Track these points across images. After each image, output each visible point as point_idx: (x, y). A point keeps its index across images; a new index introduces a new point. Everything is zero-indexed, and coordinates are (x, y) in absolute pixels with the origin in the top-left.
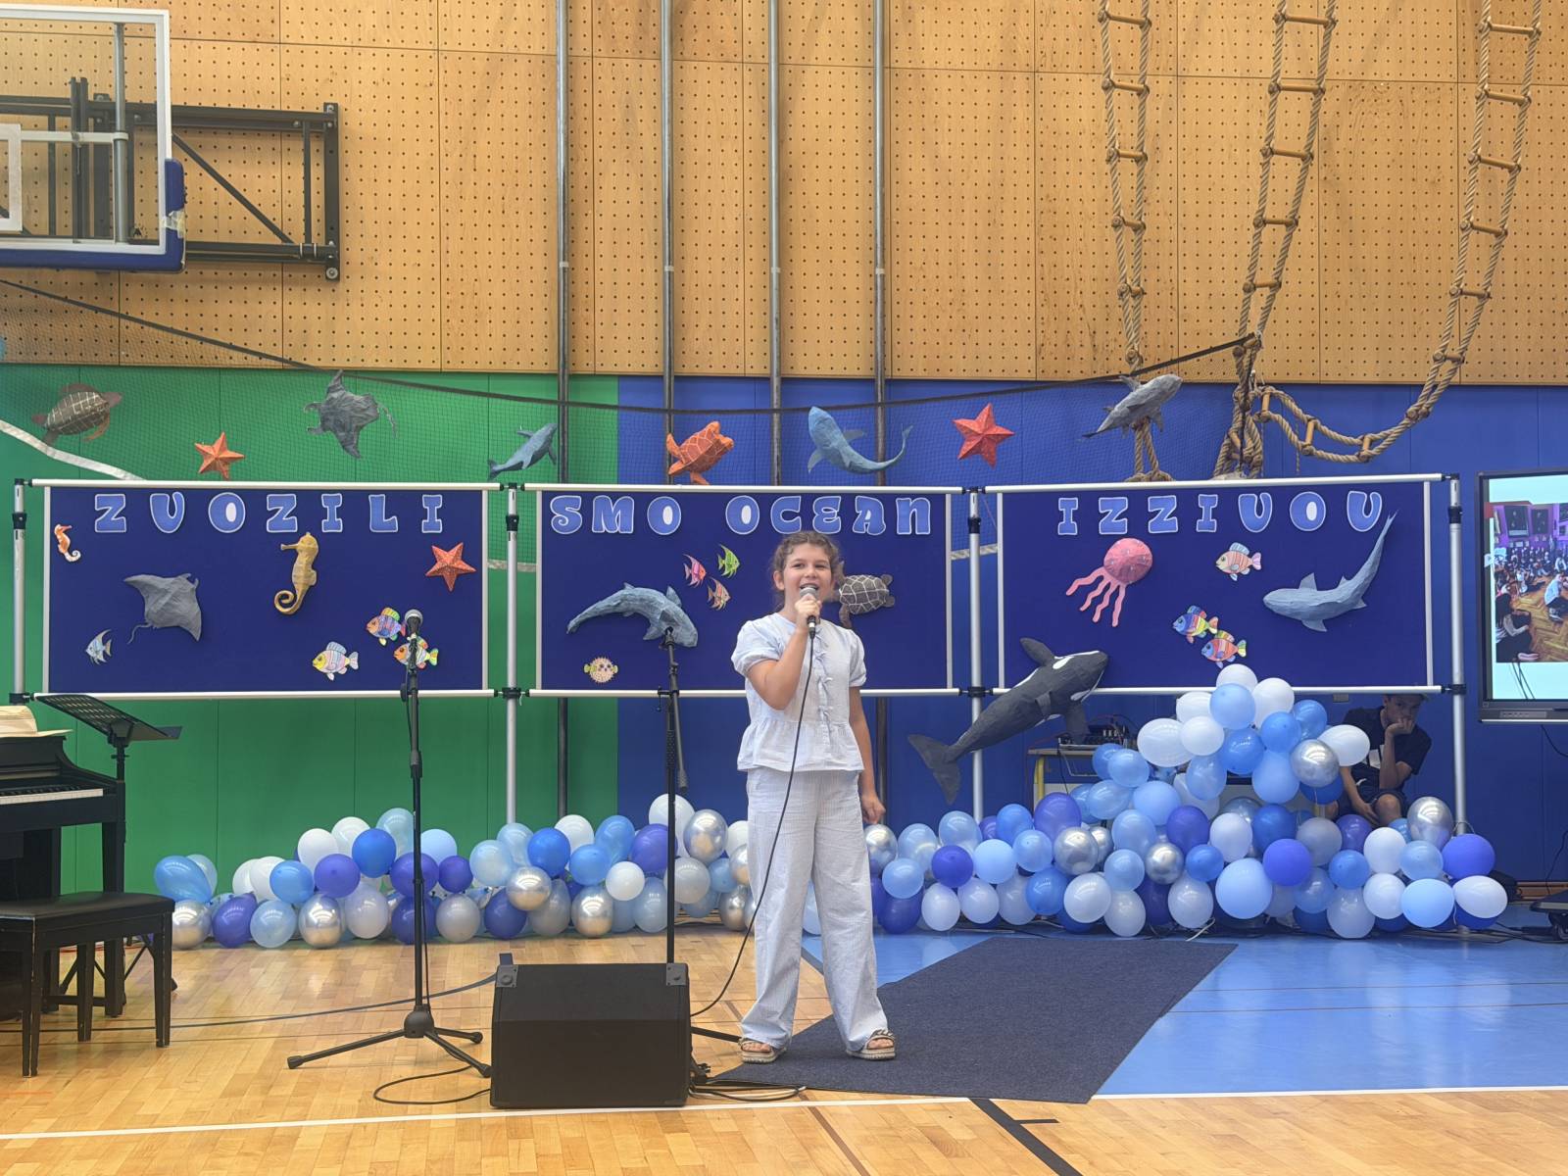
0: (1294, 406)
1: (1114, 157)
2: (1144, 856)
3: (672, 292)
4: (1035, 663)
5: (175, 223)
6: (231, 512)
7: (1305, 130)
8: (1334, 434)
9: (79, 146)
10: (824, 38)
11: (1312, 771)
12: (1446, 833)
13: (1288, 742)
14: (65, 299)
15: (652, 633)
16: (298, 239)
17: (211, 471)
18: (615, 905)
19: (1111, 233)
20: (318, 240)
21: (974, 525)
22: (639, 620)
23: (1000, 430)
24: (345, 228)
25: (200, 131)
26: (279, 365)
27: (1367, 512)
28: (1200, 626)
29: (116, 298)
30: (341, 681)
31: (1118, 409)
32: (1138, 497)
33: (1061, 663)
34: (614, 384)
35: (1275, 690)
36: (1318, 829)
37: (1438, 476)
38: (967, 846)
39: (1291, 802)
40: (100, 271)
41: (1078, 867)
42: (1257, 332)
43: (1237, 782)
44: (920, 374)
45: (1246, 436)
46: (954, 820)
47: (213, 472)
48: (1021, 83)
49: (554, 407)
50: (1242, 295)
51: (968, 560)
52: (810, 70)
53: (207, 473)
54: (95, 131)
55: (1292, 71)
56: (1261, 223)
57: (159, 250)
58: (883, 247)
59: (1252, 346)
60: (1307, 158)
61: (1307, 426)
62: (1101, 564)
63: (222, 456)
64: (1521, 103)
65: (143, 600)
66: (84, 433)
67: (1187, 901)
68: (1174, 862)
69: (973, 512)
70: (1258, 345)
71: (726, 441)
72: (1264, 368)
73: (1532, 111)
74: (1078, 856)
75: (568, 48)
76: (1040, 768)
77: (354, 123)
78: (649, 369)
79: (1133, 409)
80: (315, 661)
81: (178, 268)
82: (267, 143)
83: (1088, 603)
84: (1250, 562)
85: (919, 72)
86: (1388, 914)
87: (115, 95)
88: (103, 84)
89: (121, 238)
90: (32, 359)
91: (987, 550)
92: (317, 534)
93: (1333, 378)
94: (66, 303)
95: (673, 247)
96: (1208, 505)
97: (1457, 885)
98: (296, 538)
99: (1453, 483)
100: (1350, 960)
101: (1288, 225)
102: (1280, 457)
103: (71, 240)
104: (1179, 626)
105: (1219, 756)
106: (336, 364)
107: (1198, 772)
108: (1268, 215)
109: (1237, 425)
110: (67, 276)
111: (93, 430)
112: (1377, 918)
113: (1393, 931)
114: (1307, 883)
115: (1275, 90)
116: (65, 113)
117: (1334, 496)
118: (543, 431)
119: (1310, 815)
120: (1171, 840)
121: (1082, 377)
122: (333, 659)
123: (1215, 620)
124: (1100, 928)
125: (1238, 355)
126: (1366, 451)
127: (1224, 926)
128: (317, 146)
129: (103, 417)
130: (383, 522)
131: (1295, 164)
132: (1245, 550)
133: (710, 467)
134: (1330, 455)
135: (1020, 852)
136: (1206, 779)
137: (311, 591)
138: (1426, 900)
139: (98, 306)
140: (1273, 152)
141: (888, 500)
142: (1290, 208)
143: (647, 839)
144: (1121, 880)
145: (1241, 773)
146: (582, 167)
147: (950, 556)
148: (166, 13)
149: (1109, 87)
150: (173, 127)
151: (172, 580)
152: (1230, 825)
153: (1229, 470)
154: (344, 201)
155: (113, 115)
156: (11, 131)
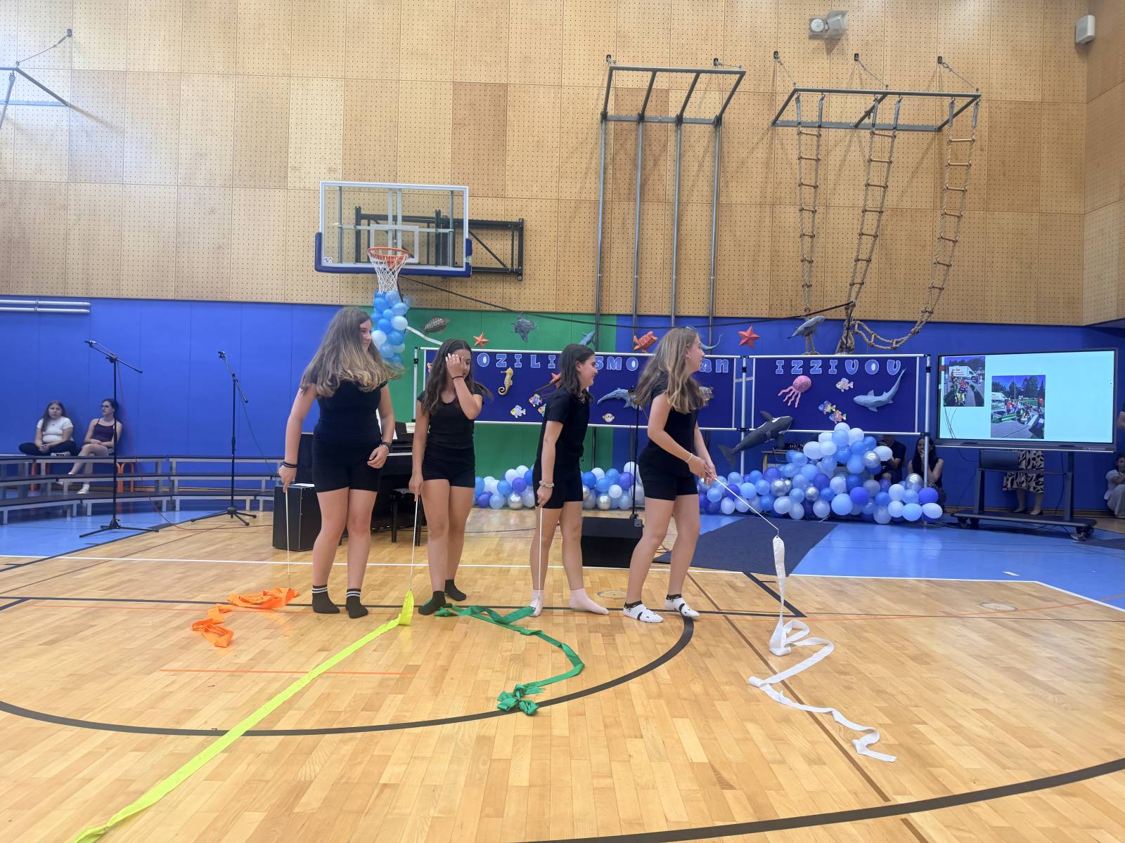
0: (867, 328)
1: (803, 235)
2: (805, 491)
3: (637, 285)
4: (765, 420)
5: (469, 260)
6: (485, 360)
7: (874, 227)
8: (882, 339)
9: (437, 234)
10: (695, 193)
11: (870, 462)
12: (920, 487)
13: (861, 452)
14: (432, 286)
15: (627, 405)
16: (509, 266)
17: (479, 346)
18: (611, 499)
19: (800, 264)
20: (515, 267)
21: (744, 370)
22: (623, 401)
23: (754, 336)
24: (524, 262)
25: (478, 228)
26: (501, 309)
27: (895, 368)
28: (829, 408)
29: (448, 286)
30: (520, 419)
31: (800, 328)
32: (807, 361)
33: (775, 420)
34: (615, 317)
35: (857, 432)
36: (871, 484)
37: (923, 355)
38: (738, 485)
39: (860, 474)
40: (443, 277)
41: (780, 494)
42: (854, 300)
43: (841, 466)
44: (726, 315)
45: (849, 340)
46: (734, 475)
48: (768, 209)
49: (594, 326)
50: (849, 287)
51: (741, 383)
52: (690, 205)
53: (476, 347)
54: (443, 228)
55: (870, 205)
56: (857, 260)
57: (463, 269)
58: (714, 269)
59: (852, 306)
60: (876, 236)
61: (871, 336)
62: (792, 385)
63: (483, 340)
64: (958, 217)
66: (437, 332)
67: (820, 508)
68: (816, 494)
69: (744, 365)
70: (854, 306)
71: (655, 338)
72: (856, 314)
73: (963, 220)
74: (780, 490)
75: (604, 198)
76: (766, 458)
77: (529, 226)
78: (628, 312)
79: (806, 328)
80: (511, 412)
81: (469, 276)
82: (499, 232)
83: (786, 399)
84: (849, 385)
85: (730, 205)
86: (897, 515)
87: (449, 216)
88: (445, 213)
89: (450, 265)
90: (420, 307)
91: (749, 379)
92: (513, 368)
93: (882, 318)
94: (432, 288)
95: (638, 269)
96: (833, 364)
97: (924, 506)
98: (506, 369)
99: (928, 357)
100: (881, 532)
101: (867, 261)
102: (860, 346)
103: (434, 266)
104: (821, 408)
105: (835, 456)
106: (521, 310)
107: (826, 461)
108: (860, 257)
109: (845, 335)
110: (433, 278)
111: (439, 331)
112: (892, 517)
113: (898, 522)
114: (867, 503)
115: (864, 211)
116: (433, 222)
117: (882, 362)
118: (591, 334)
119: (868, 478)
120: (815, 486)
121: (786, 317)
122: (517, 411)
123: (835, 406)
124: (787, 516)
125: (846, 309)
126: (894, 345)
127: (833, 517)
128: (516, 233)
129: (443, 326)
130: (535, 364)
131: (870, 239)
132: (847, 381)
133: (648, 348)
134: (881, 347)
135: (758, 488)
136: (829, 464)
137: (510, 387)
138: (912, 511)
139: (442, 288)
140: (863, 234)
141: (713, 360)
142: (868, 255)
143: (623, 477)
144: (796, 499)
145: (842, 462)
146: (607, 240)
147: (735, 381)
148: (467, 187)
149: (801, 210)
150: (469, 227)
152: (838, 481)
153: (841, 351)
154: (525, 253)
155: (449, 223)
156: (416, 228)
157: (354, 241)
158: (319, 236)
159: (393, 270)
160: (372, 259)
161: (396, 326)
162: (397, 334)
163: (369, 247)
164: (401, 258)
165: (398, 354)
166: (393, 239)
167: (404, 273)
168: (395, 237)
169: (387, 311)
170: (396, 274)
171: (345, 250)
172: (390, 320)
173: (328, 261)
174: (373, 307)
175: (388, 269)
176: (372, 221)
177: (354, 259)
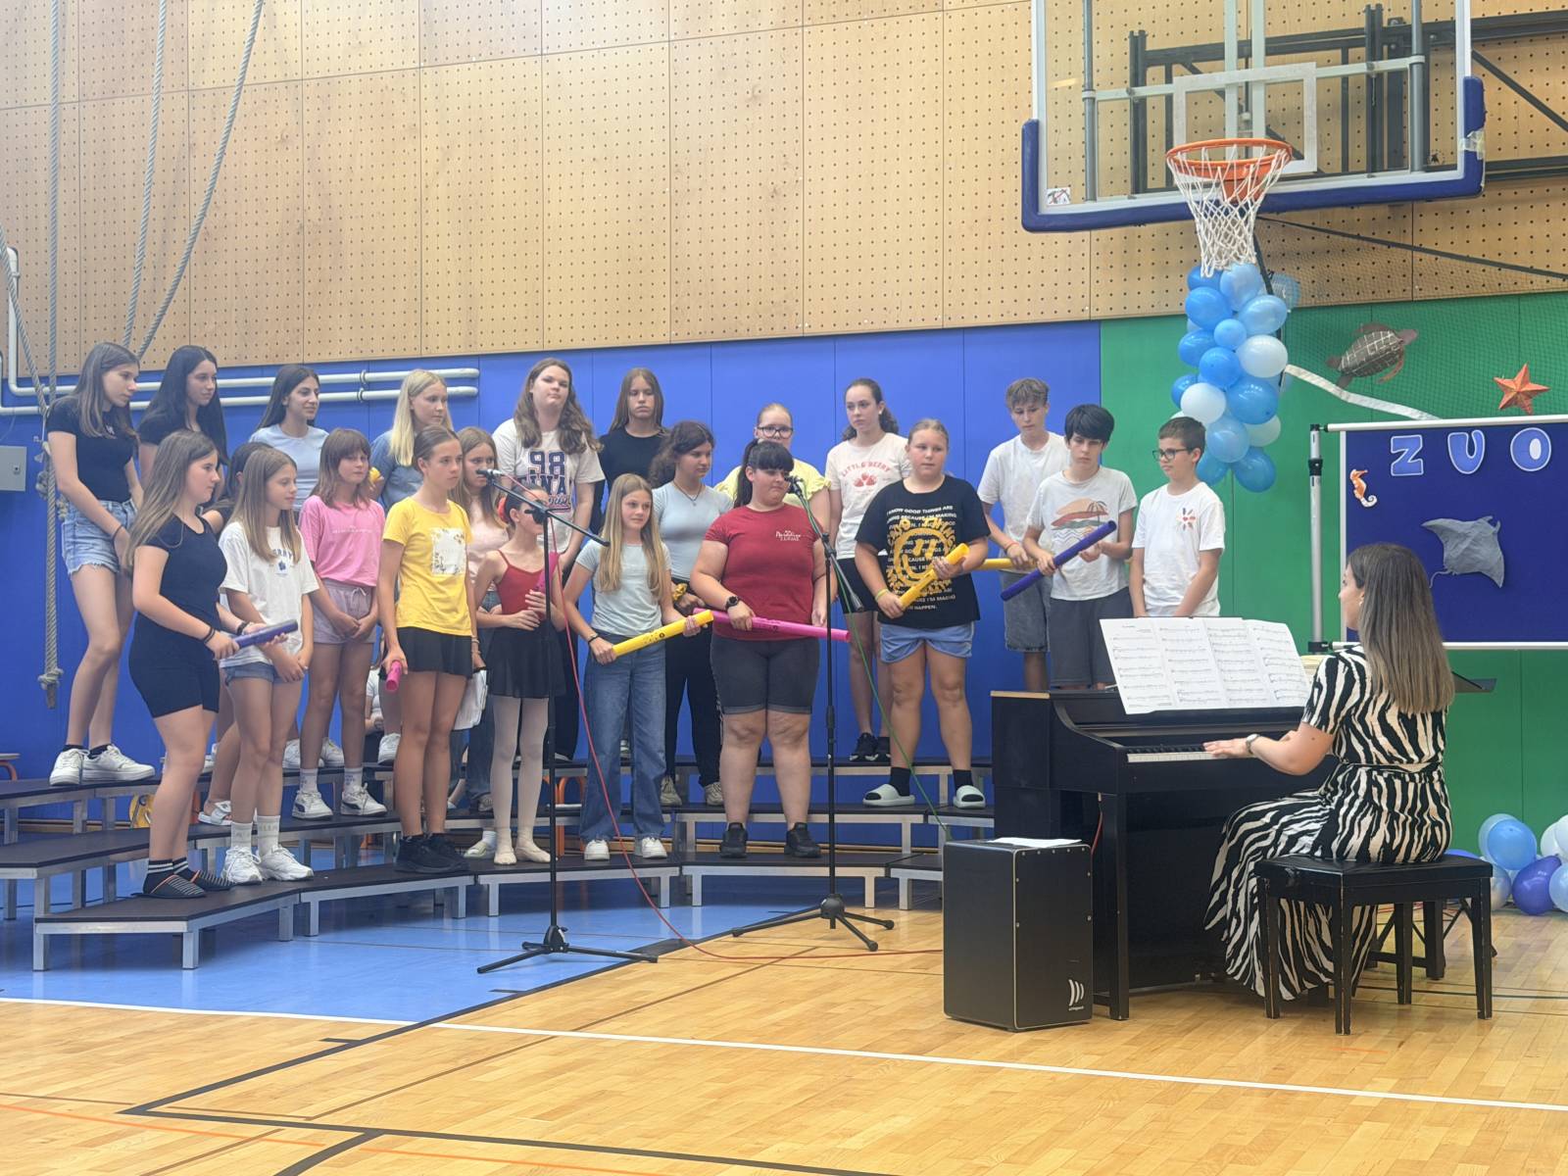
5: (1475, 144)
6: (1535, 449)
9: (1374, 76)
14: (1358, 237)
17: (1514, 405)
25: (1500, 42)
29: (1409, 231)
40: (1392, 204)
47: (1515, 407)
53: (1506, 409)
54: (1390, 58)
57: (1458, 174)
63: (1524, 389)
65: (1442, 545)
66: (1378, 374)
81: (1476, 192)
87: (1410, 18)
88: (1398, 7)
89: (1416, 167)
90: (1325, 301)
94: (1360, 241)
103: (1366, 175)
110: (1360, 212)
111: (1387, 370)
116: (1359, 44)
129: (1397, 356)
139: (1391, 239)
150: (1473, 42)
151: (1471, 523)
155: (1408, 38)
156: (1306, 70)
157: (1127, 131)
158: (1032, 131)
159: (1241, 204)
160: (1179, 179)
161: (1252, 367)
162: (1256, 390)
163: (1169, 143)
164: (1266, 165)
165: (1261, 449)
166: (1240, 110)
167: (1274, 206)
168: (1245, 106)
169: (1225, 326)
170: (1252, 213)
171: (1102, 158)
172: (1234, 351)
173: (1057, 201)
174: (1184, 316)
175: (1226, 203)
176: (1176, 68)
177: (1129, 186)
